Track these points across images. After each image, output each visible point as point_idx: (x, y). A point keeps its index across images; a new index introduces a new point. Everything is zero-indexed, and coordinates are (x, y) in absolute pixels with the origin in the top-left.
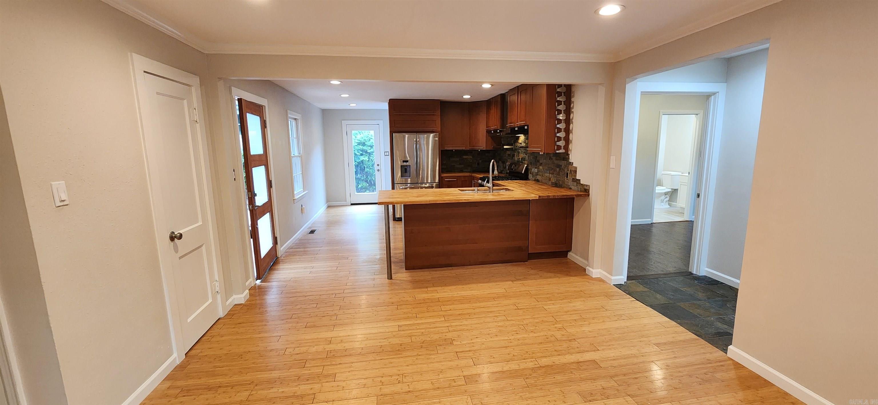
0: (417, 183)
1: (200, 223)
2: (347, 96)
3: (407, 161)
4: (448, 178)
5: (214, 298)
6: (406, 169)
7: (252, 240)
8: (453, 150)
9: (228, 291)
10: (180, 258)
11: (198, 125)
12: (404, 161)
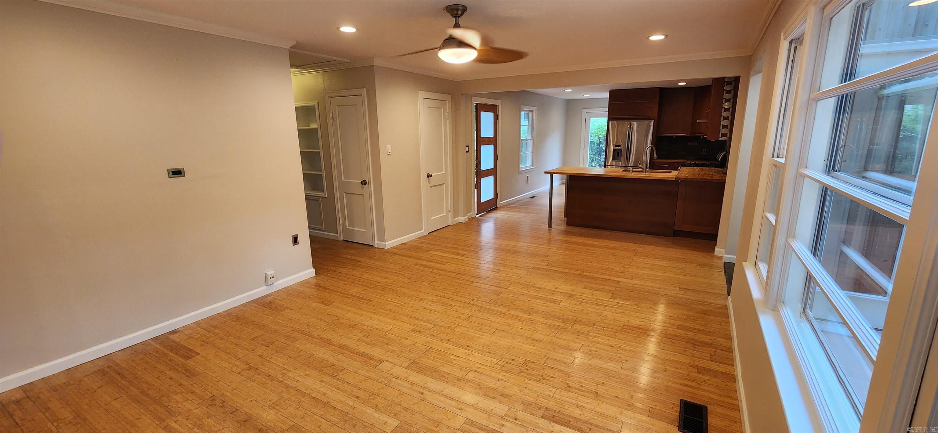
0: (627, 166)
1: (444, 172)
2: (571, 90)
3: (619, 146)
4: (660, 163)
5: (447, 214)
6: (618, 153)
7: (476, 190)
8: (673, 137)
9: (455, 215)
10: (431, 187)
11: (448, 121)
12: (616, 146)
